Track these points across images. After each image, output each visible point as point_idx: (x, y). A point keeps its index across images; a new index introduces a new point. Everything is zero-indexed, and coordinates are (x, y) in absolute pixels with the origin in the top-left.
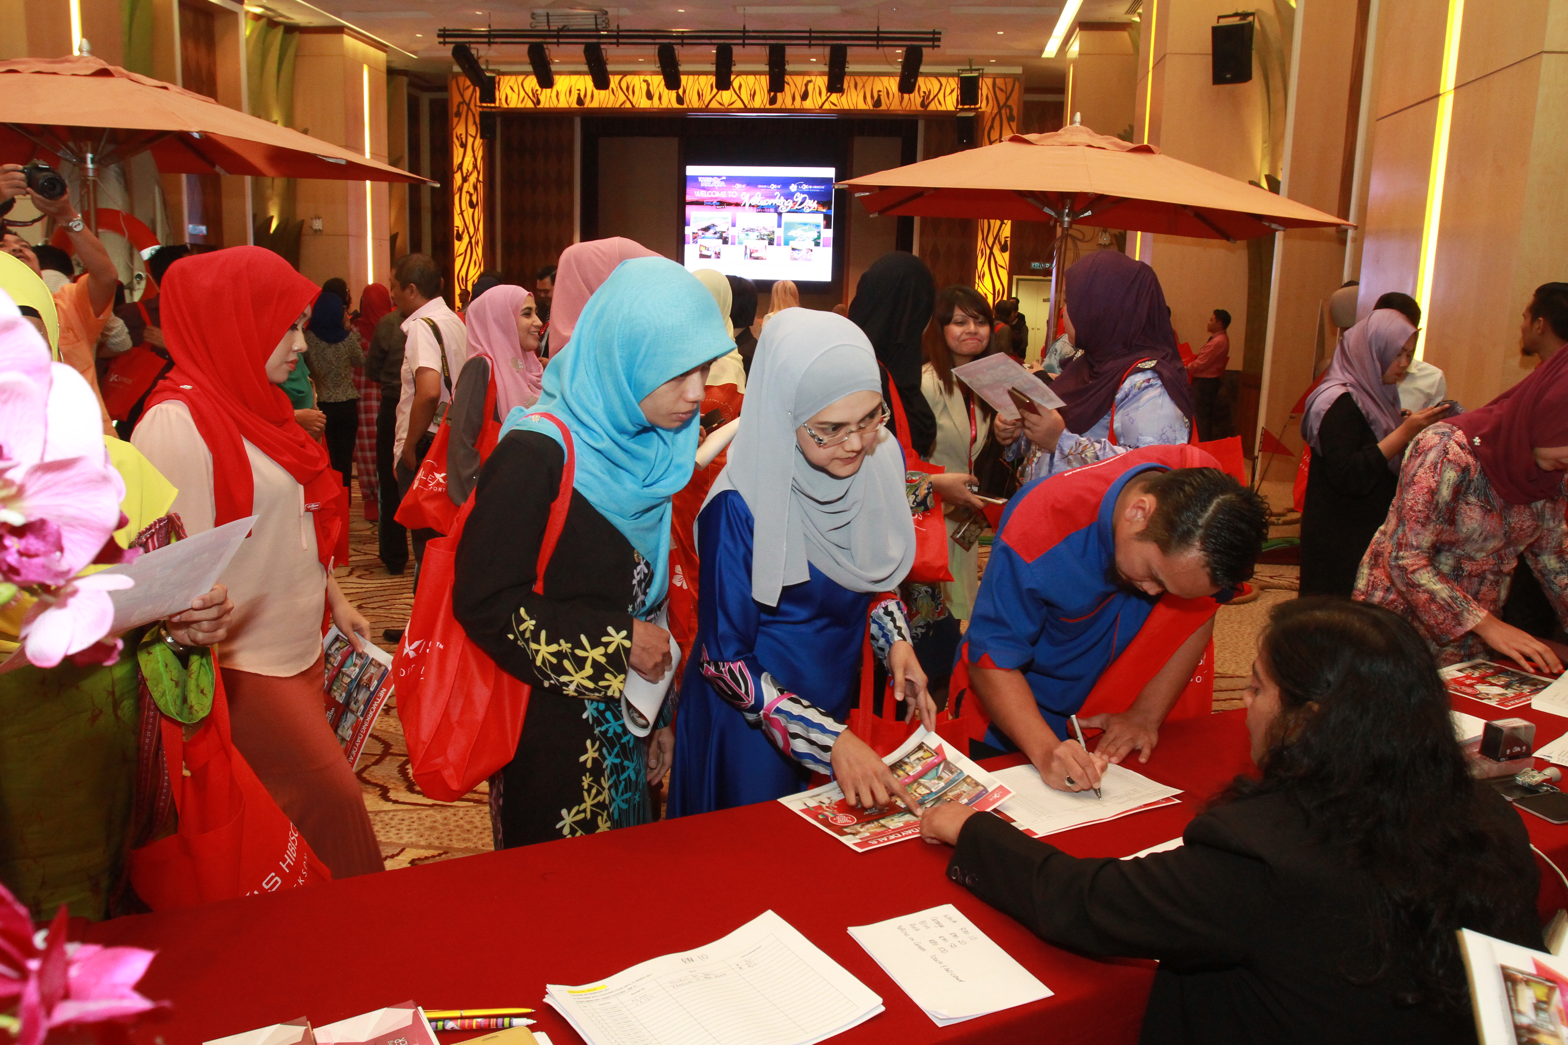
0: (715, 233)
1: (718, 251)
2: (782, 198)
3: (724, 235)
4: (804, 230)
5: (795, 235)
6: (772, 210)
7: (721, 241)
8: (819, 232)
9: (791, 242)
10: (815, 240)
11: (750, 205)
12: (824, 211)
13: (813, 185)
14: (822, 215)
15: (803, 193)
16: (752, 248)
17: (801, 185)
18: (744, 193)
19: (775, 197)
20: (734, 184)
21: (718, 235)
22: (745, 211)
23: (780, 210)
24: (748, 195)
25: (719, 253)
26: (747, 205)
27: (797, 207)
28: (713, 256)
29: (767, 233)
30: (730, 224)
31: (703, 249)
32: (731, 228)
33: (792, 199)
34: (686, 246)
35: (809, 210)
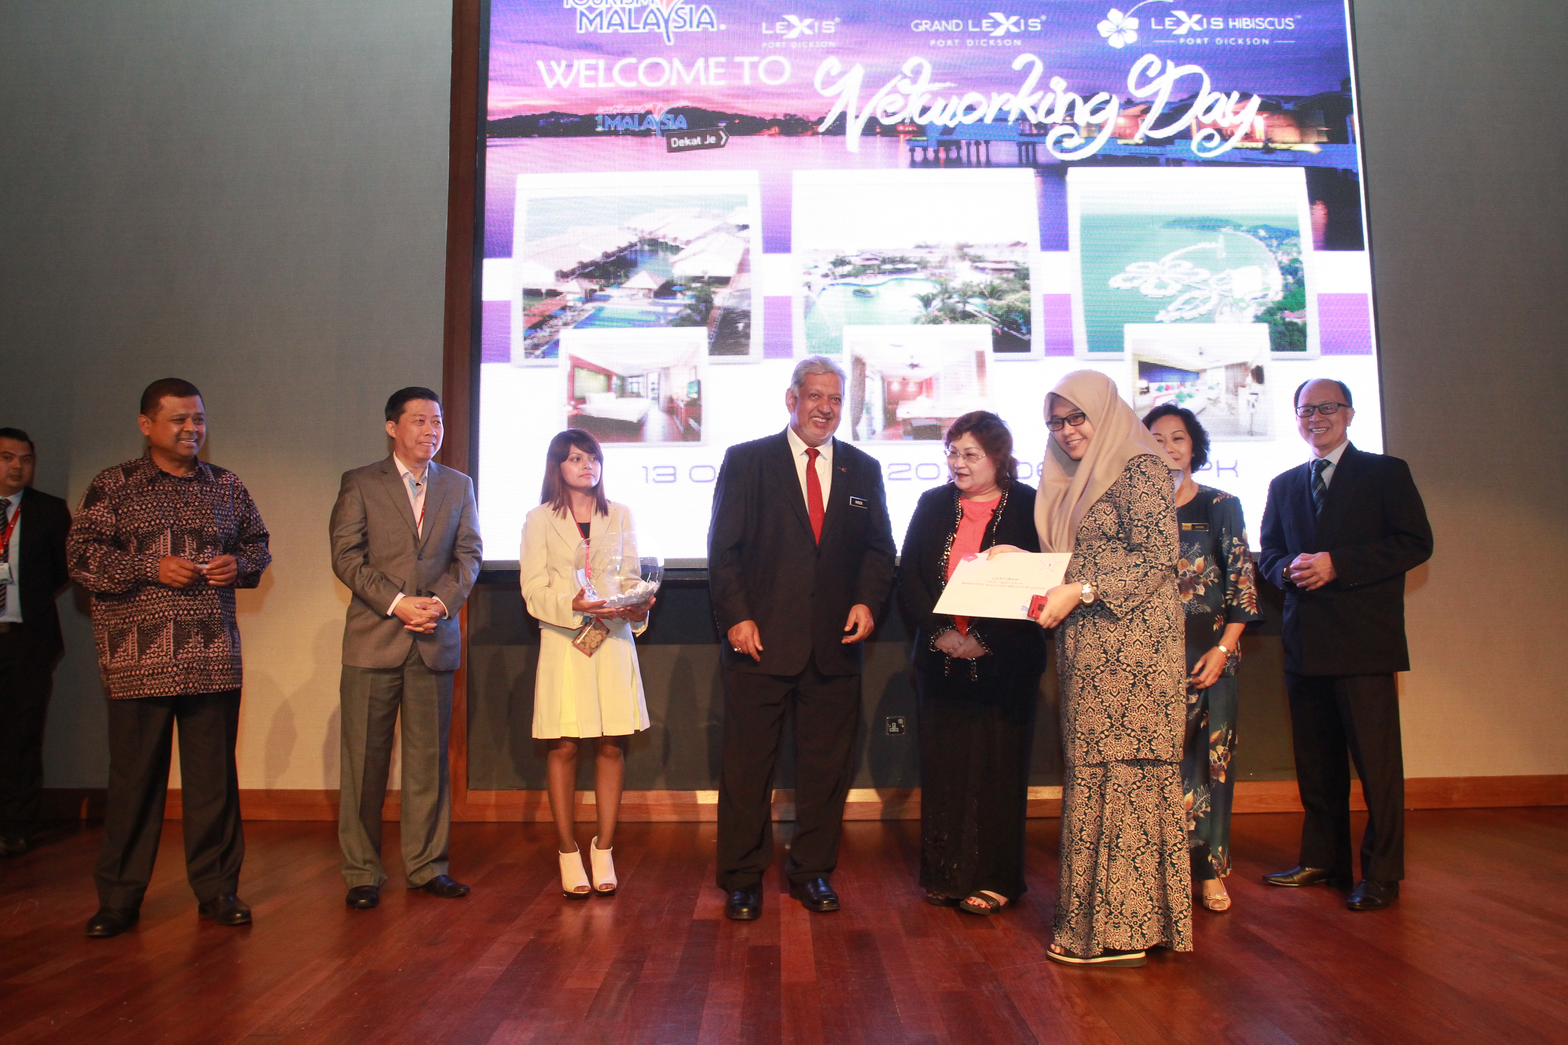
0: (666, 290)
1: (681, 393)
2: (1058, 83)
3: (722, 298)
4: (1202, 259)
5: (1149, 290)
6: (1004, 151)
7: (700, 335)
8: (1293, 271)
9: (1132, 332)
10: (1269, 315)
11: (872, 128)
12: (1311, 148)
13: (1230, 12)
14: (1297, 176)
15: (1181, 55)
16: (897, 368)
17: (1162, 11)
18: (833, 64)
19: (1015, 81)
20: (774, 17)
21: (683, 300)
22: (845, 160)
23: (1048, 150)
24: (857, 73)
25: (694, 407)
26: (854, 128)
27: (1144, 129)
28: (657, 422)
29: (982, 280)
30: (756, 236)
31: (590, 384)
32: (758, 256)
33: (1117, 85)
34: (489, 372)
35: (1218, 149)
